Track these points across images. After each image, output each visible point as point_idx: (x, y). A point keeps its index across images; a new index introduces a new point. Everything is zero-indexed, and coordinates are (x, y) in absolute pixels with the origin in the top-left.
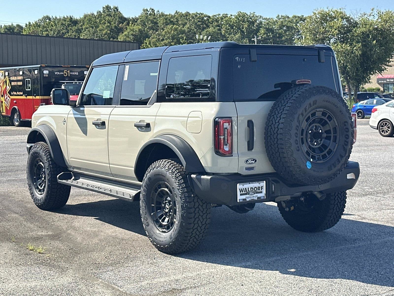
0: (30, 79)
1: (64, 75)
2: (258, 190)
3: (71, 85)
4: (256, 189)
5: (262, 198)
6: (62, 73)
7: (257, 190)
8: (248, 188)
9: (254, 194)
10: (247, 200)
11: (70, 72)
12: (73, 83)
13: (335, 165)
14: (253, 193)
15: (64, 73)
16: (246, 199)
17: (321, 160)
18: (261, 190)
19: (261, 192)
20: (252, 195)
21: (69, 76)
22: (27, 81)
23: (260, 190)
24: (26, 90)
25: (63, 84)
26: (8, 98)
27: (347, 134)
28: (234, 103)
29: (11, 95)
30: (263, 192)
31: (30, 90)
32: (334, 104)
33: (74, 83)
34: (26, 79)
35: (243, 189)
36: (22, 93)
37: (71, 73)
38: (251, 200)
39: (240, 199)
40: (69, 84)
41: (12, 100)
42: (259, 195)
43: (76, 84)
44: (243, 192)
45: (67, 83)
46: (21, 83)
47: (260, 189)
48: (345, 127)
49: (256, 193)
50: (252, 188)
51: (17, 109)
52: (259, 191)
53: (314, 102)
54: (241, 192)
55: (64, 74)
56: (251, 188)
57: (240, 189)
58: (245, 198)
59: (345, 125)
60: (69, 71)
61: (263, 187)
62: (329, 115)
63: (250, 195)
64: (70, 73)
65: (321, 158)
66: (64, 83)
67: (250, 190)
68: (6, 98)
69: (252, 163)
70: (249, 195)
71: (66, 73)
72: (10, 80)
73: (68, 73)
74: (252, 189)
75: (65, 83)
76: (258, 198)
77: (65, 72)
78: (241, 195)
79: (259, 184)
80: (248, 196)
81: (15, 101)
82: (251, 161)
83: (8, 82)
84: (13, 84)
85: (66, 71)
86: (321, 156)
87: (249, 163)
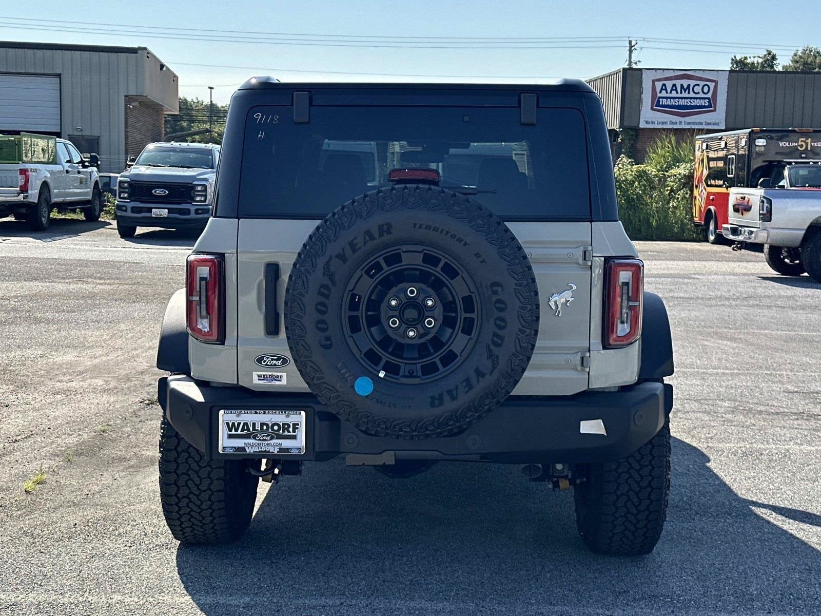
0: (734, 156)
1: (799, 148)
2: (284, 431)
3: (806, 167)
4: (276, 428)
5: (294, 452)
6: (794, 144)
7: (281, 431)
8: (254, 424)
9: (272, 438)
10: (248, 451)
11: (812, 142)
12: (809, 163)
13: (454, 393)
14: (267, 436)
15: (800, 143)
16: (243, 449)
17: (416, 377)
18: (294, 431)
19: (294, 437)
20: (265, 440)
21: (809, 149)
22: (730, 158)
23: (289, 431)
24: (728, 176)
25: (788, 166)
26: (704, 191)
27: (502, 315)
28: (237, 220)
29: (708, 186)
30: (298, 437)
31: (732, 176)
32: (453, 236)
33: (811, 163)
34: (729, 157)
35: (239, 424)
36: (721, 182)
37: (813, 144)
38: (260, 451)
39: (225, 446)
40: (802, 165)
41: (709, 194)
42: (286, 443)
43: (815, 165)
44: (236, 430)
45: (796, 163)
46: (721, 164)
47: (291, 429)
48: (494, 298)
49: (277, 438)
50: (267, 425)
51: (713, 211)
52: (286, 433)
53: (381, 227)
54: (230, 430)
55: (798, 145)
56: (262, 425)
57: (228, 424)
58: (243, 445)
59: (495, 293)
60: (810, 139)
61: (298, 424)
62: (446, 263)
63: (260, 440)
64: (811, 145)
65: (420, 373)
66: (790, 163)
67: (258, 427)
68: (700, 190)
69: (275, 365)
70: (255, 439)
71: (803, 143)
72: (708, 156)
73: (807, 144)
74: (265, 427)
75: (793, 163)
76: (281, 450)
77: (802, 141)
78: (231, 437)
79: (288, 416)
80: (251, 441)
81: (711, 197)
82: (272, 360)
83: (705, 160)
84: (712, 164)
85: (804, 139)
86: (419, 366)
87: (266, 365)
